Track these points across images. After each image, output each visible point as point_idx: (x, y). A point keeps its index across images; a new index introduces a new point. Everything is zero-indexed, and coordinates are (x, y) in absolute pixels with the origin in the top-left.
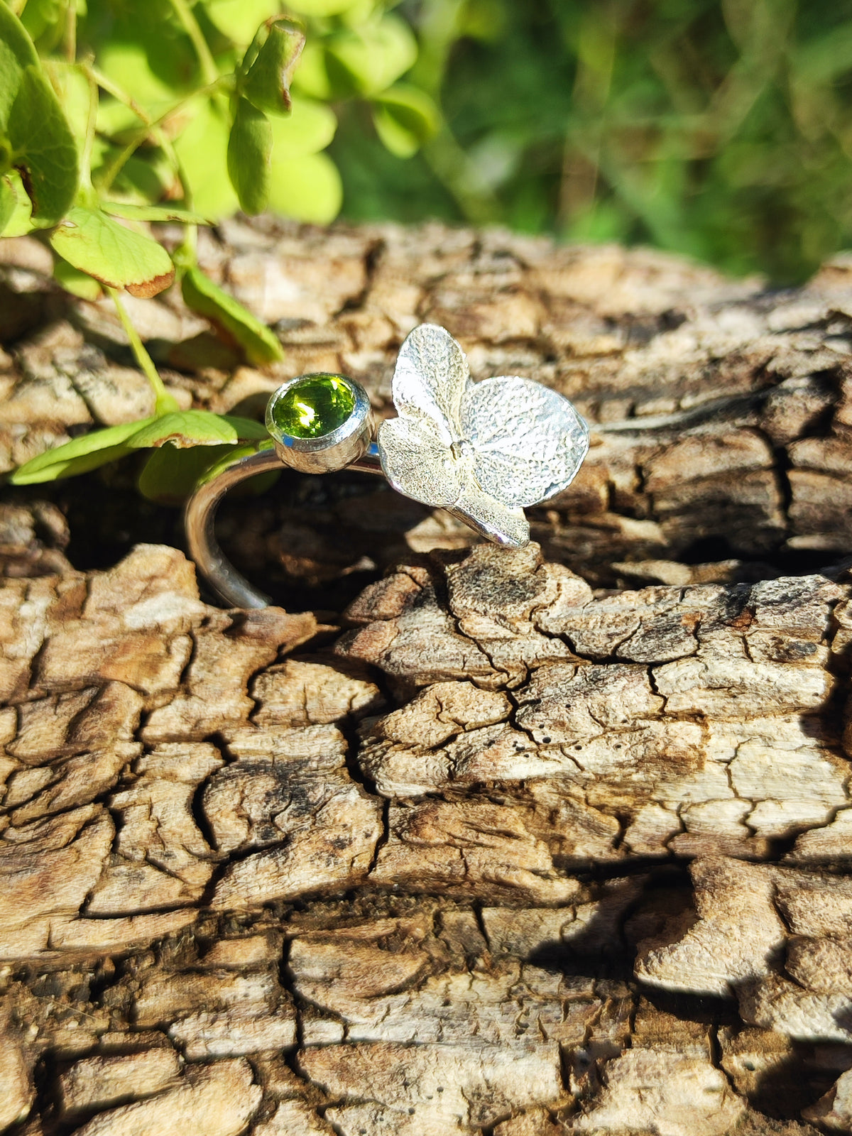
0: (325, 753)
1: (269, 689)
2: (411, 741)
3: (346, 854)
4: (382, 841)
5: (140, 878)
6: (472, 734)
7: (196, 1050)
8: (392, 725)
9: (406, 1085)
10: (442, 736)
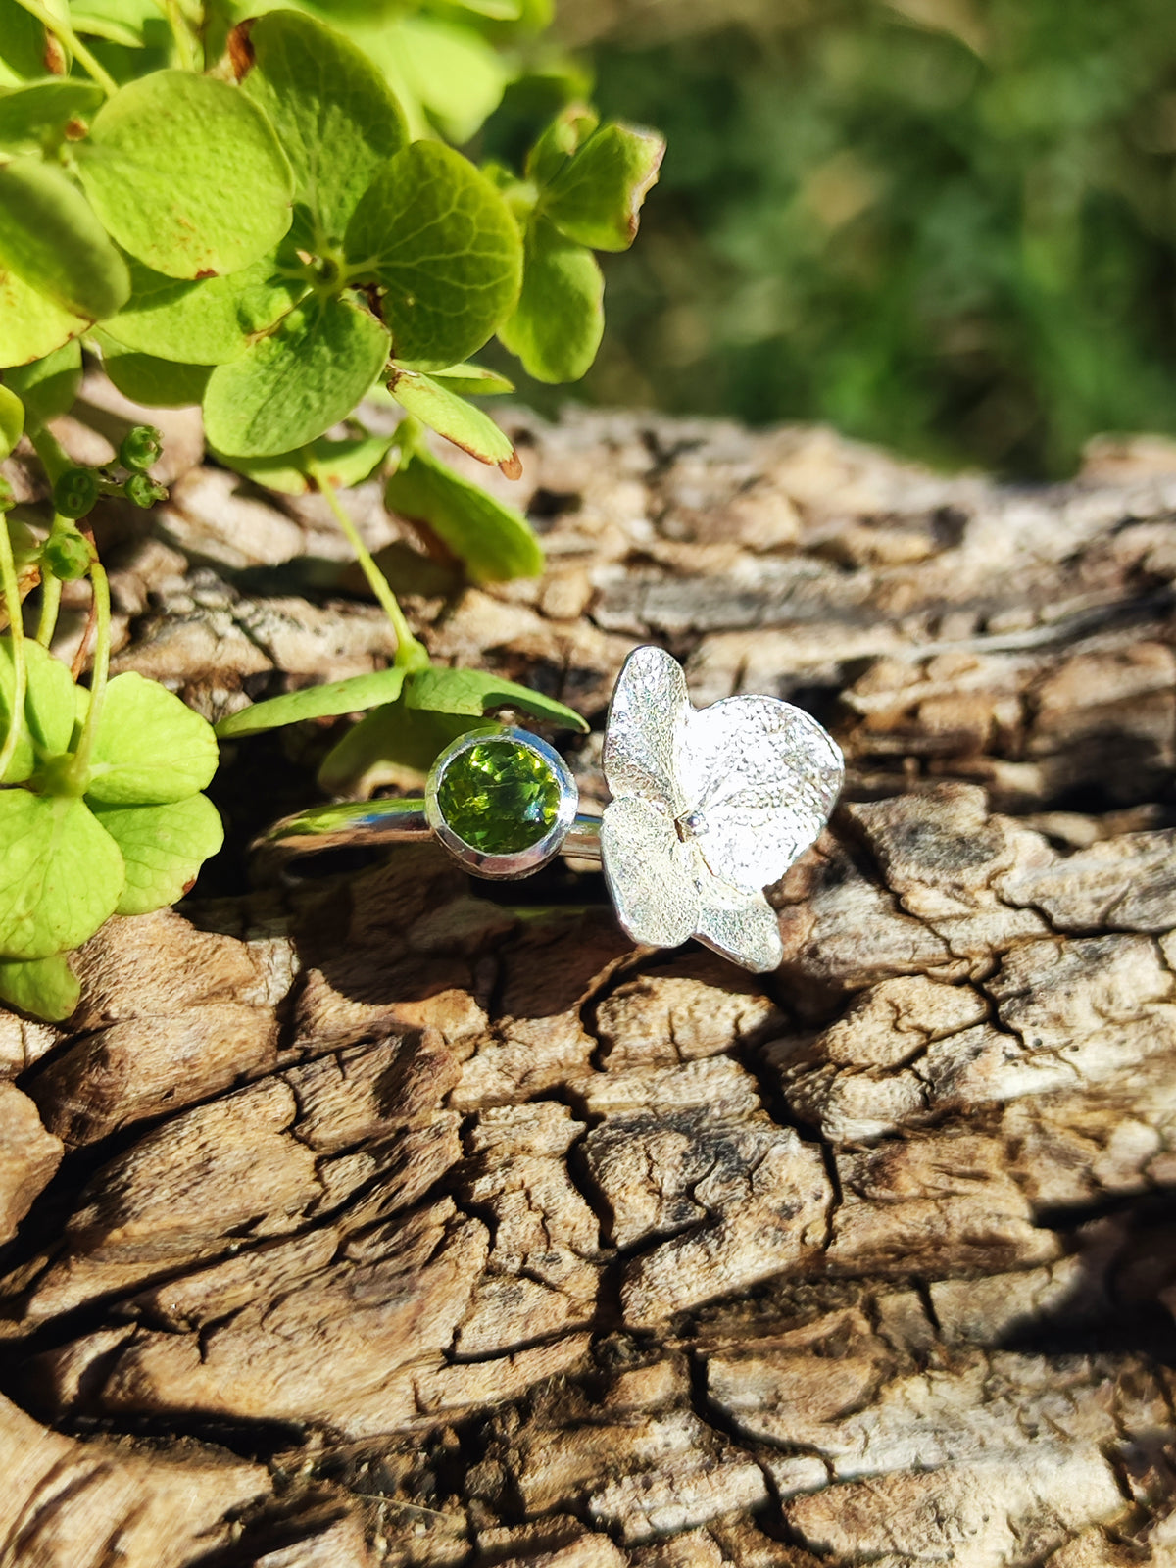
0: (727, 1094)
2: (865, 1062)
3: (795, 1226)
4: (837, 1201)
5: (518, 1297)
6: (946, 1044)
7: (637, 1528)
8: (838, 1042)
9: (940, 1521)
10: (907, 1050)
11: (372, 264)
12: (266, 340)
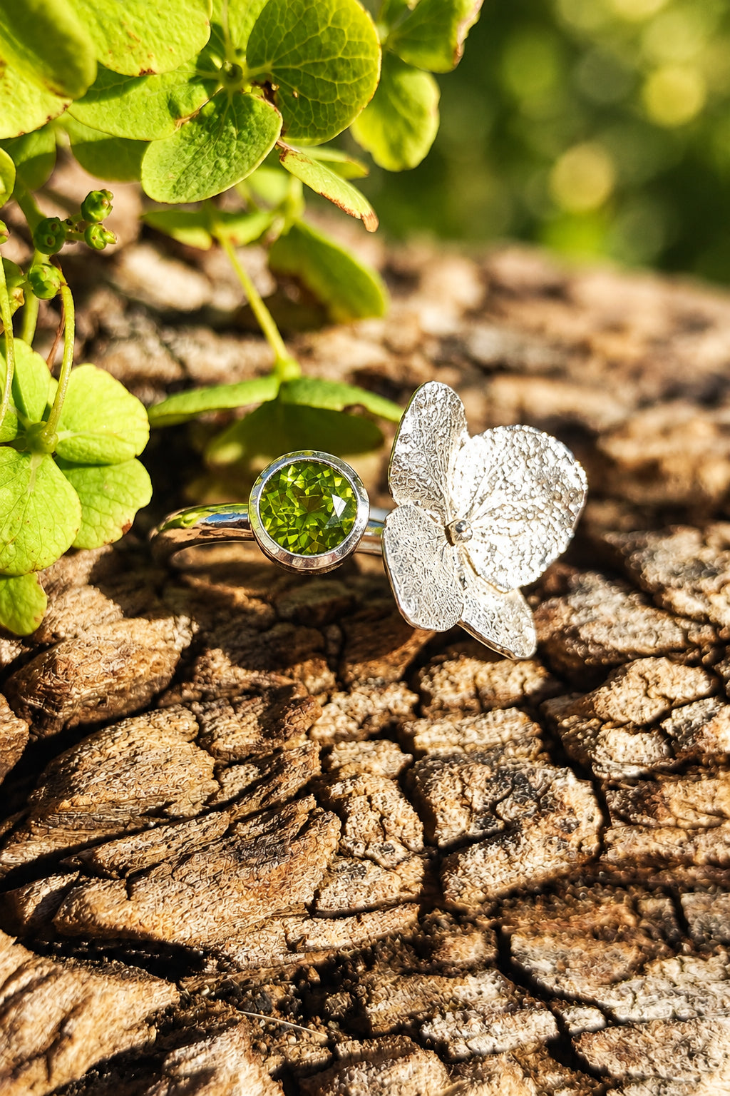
1: (437, 679)
2: (624, 719)
3: (574, 839)
4: (606, 824)
5: (363, 873)
6: (686, 710)
7: (461, 1049)
8: (602, 703)
9: (691, 1056)
10: (656, 712)
11: (268, 66)
12: (188, 123)
